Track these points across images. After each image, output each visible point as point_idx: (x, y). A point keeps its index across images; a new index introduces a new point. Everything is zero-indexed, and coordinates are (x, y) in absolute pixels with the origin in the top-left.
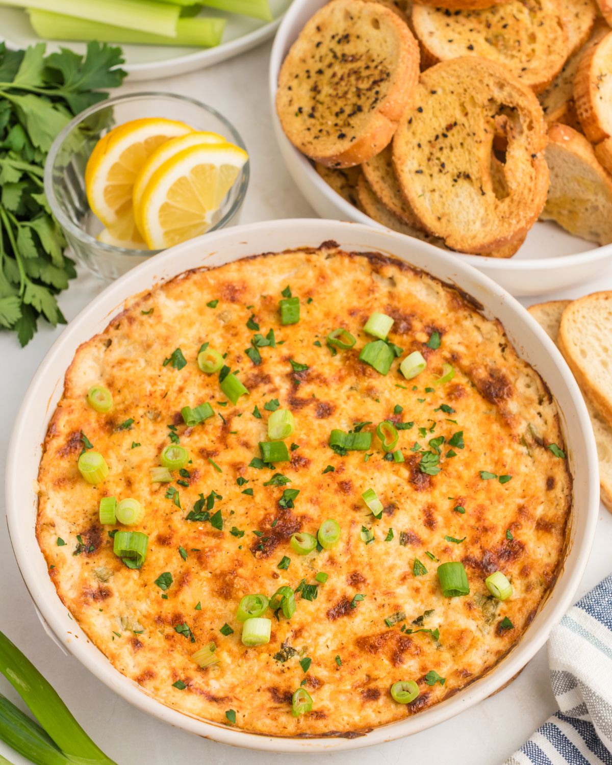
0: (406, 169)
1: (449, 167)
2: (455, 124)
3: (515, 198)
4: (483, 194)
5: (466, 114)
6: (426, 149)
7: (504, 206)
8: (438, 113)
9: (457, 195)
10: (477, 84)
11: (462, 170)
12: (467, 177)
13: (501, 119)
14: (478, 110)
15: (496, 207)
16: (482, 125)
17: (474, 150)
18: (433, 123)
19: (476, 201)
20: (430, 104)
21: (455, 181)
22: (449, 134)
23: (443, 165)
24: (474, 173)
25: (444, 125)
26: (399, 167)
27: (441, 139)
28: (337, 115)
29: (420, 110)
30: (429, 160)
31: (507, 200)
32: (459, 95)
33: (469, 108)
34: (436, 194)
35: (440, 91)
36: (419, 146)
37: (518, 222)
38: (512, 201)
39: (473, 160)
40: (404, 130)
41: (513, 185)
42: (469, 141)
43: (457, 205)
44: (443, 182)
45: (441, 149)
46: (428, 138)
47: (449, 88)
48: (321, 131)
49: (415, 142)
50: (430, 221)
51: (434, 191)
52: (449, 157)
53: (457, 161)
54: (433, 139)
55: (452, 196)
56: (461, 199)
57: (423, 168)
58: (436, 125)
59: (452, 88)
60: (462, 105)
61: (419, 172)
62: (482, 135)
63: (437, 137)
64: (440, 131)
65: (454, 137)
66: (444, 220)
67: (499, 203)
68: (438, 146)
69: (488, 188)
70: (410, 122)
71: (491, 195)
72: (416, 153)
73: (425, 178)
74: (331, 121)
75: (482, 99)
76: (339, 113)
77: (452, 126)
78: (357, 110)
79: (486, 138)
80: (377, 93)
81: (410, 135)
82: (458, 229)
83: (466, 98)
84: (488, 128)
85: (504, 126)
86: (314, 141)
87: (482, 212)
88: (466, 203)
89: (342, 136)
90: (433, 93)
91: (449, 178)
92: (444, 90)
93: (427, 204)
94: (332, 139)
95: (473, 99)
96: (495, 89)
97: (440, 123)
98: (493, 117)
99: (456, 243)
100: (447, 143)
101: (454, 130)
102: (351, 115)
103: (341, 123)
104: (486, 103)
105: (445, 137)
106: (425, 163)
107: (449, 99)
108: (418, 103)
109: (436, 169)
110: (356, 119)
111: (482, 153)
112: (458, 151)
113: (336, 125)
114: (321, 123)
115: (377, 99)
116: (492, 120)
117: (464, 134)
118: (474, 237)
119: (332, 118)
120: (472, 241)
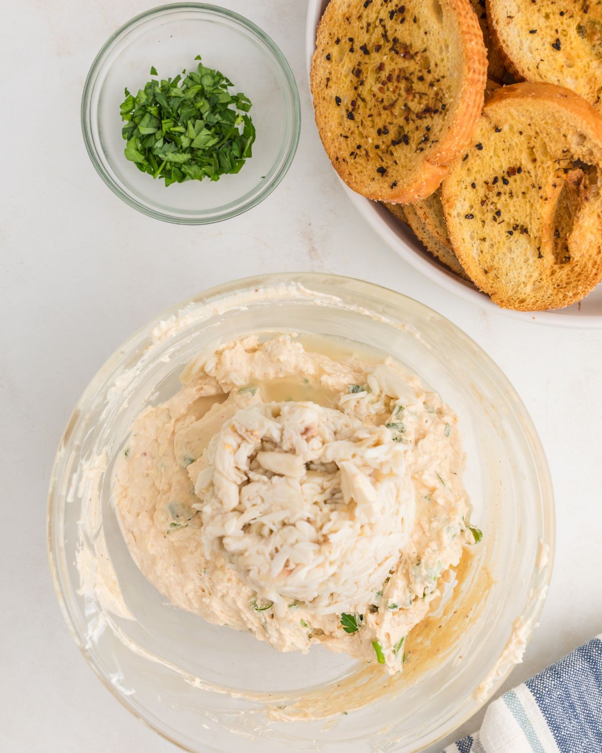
0: (454, 213)
1: (505, 216)
2: (519, 170)
3: (577, 269)
4: (540, 257)
5: (534, 160)
6: (481, 191)
7: (563, 274)
8: (501, 153)
9: (510, 250)
10: (554, 132)
11: (520, 222)
12: (525, 231)
13: (575, 173)
14: (550, 163)
15: (553, 273)
16: (551, 179)
17: (537, 206)
18: (493, 163)
19: (531, 261)
20: (492, 141)
21: (511, 233)
22: (511, 180)
23: (498, 213)
24: (533, 228)
25: (505, 168)
26: (446, 210)
27: (500, 183)
28: (380, 132)
29: (479, 147)
30: (483, 203)
31: (567, 268)
32: (529, 138)
33: (539, 155)
34: (487, 244)
35: (506, 128)
36: (473, 186)
37: (575, 295)
38: (572, 270)
39: (534, 216)
40: (459, 170)
42: (533, 192)
43: (508, 262)
44: (496, 231)
45: (499, 194)
46: (485, 178)
47: (518, 127)
48: (359, 147)
49: (469, 180)
50: (474, 273)
51: (484, 239)
52: (507, 205)
53: (515, 211)
54: (491, 181)
55: (505, 250)
56: (513, 255)
57: (476, 213)
58: (496, 166)
59: (521, 128)
60: (531, 149)
61: (470, 216)
62: (548, 191)
63: (496, 180)
64: (500, 174)
65: (516, 183)
66: (491, 275)
67: (556, 267)
68: (496, 190)
69: (548, 250)
70: (466, 158)
71: (549, 257)
72: (469, 194)
73: (475, 224)
75: (555, 148)
76: (383, 131)
77: (515, 171)
78: (403, 139)
79: (553, 194)
80: (428, 129)
81: (464, 172)
82: (506, 287)
83: (537, 143)
84: (558, 181)
85: (578, 183)
86: (351, 160)
87: (536, 275)
88: (520, 261)
89: (382, 171)
90: (497, 130)
91: (504, 228)
92: (511, 128)
93: (474, 253)
94: (371, 168)
95: (544, 146)
96: (573, 140)
97: (501, 164)
98: (566, 171)
99: (501, 303)
100: (507, 188)
101: (517, 176)
102: (395, 143)
103: (383, 147)
104: (559, 154)
105: (506, 182)
106: (477, 206)
107: (516, 139)
108: (478, 139)
109: (490, 216)
110: (400, 152)
111: (546, 211)
112: (518, 201)
113: (377, 147)
114: (361, 134)
115: (426, 139)
116: (564, 176)
117: (528, 183)
118: (522, 301)
119: (373, 133)
120: (520, 304)
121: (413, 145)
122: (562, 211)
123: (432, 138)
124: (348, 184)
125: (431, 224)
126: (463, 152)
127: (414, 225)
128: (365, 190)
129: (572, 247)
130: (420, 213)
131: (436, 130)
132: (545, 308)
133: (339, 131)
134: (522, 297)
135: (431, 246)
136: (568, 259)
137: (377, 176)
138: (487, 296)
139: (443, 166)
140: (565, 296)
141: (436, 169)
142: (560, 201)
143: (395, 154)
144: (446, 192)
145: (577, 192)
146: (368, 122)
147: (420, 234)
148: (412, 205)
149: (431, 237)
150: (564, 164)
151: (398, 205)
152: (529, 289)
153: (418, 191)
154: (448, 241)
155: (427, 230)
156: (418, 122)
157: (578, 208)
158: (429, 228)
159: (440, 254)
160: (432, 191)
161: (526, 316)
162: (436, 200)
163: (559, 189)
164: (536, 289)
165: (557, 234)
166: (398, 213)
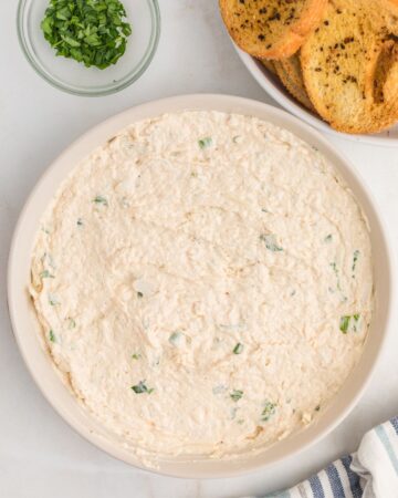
0: (308, 67)
1: (342, 70)
2: (352, 40)
3: (388, 107)
4: (364, 98)
5: (362, 33)
6: (327, 53)
7: (378, 109)
8: (341, 28)
9: (344, 93)
10: (376, 14)
11: (352, 75)
12: (354, 80)
13: (390, 43)
14: (373, 35)
15: (372, 109)
16: (373, 46)
17: (363, 64)
18: (335, 34)
19: (358, 101)
20: (335, 20)
21: (345, 82)
22: (346, 46)
23: (338, 68)
24: (360, 79)
25: (343, 37)
26: (303, 64)
27: (339, 48)
28: (261, 12)
29: (327, 23)
30: (327, 61)
31: (382, 106)
32: (360, 18)
33: (365, 30)
34: (329, 89)
35: (344, 11)
36: (322, 49)
37: (387, 124)
38: (385, 107)
39: (361, 71)
40: (312, 38)
41: (387, 97)
42: (361, 55)
43: (342, 101)
44: (336, 80)
45: (338, 55)
46: (330, 44)
47: (352, 10)
48: (247, 21)
49: (319, 46)
50: (320, 108)
51: (327, 85)
52: (343, 63)
53: (349, 66)
54: (333, 46)
55: (341, 92)
56: (346, 97)
57: (323, 68)
58: (337, 36)
59: (354, 11)
60: (361, 26)
61: (318, 70)
62: (371, 54)
63: (336, 46)
64: (339, 41)
65: (350, 48)
66: (331, 109)
67: (374, 105)
68: (336, 53)
69: (369, 94)
70: (317, 30)
71: (370, 99)
72: (319, 54)
73: (322, 75)
74: (256, 16)
75: (377, 26)
76: (263, 11)
77: (349, 40)
78: (277, 16)
79: (374, 56)
80: (293, 10)
81: (316, 40)
82: (340, 118)
83: (365, 22)
84: (378, 48)
85: (391, 49)
86: (241, 30)
87: (361, 110)
88: (350, 101)
89: (262, 37)
90: (339, 12)
91: (340, 78)
92: (348, 11)
93: (320, 94)
94: (254, 35)
95: (369, 24)
96: (388, 21)
97: (341, 35)
98: (383, 41)
99: (337, 129)
100: (344, 52)
101: (351, 44)
102: (271, 19)
103: (263, 22)
104: (379, 30)
105: (343, 47)
106: (324, 63)
107: (351, 19)
108: (326, 18)
109: (332, 70)
110: (274, 25)
111: (369, 67)
112: (351, 60)
113: (259, 21)
114: (248, 13)
115: (292, 17)
116: (381, 44)
117: (358, 49)
118: (351, 127)
119: (257, 12)
120: (350, 130)
121: (283, 20)
122: (379, 70)
123: (296, 15)
124: (239, 45)
125: (292, 74)
126: (315, 27)
127: (281, 75)
128: (250, 50)
129: (386, 92)
130: (285, 66)
131: (298, 11)
132: (366, 133)
133: (233, 11)
134: (352, 124)
135: (292, 90)
136: (382, 101)
137: (259, 40)
138: (328, 123)
139: (302, 35)
140: (379, 125)
141: (297, 37)
142: (378, 62)
143: (271, 27)
144: (304, 53)
145: (390, 56)
146: (253, 5)
147: (285, 82)
148: (280, 61)
149: (292, 84)
150: (382, 36)
151: (271, 61)
152: (355, 120)
153: (285, 51)
154: (304, 86)
155: (290, 79)
156: (287, 6)
157: (390, 66)
158: (291, 77)
159: (297, 95)
160: (294, 51)
161: (353, 138)
162: (297, 58)
163: (378, 53)
164: (360, 120)
165: (375, 84)
166: (271, 68)
